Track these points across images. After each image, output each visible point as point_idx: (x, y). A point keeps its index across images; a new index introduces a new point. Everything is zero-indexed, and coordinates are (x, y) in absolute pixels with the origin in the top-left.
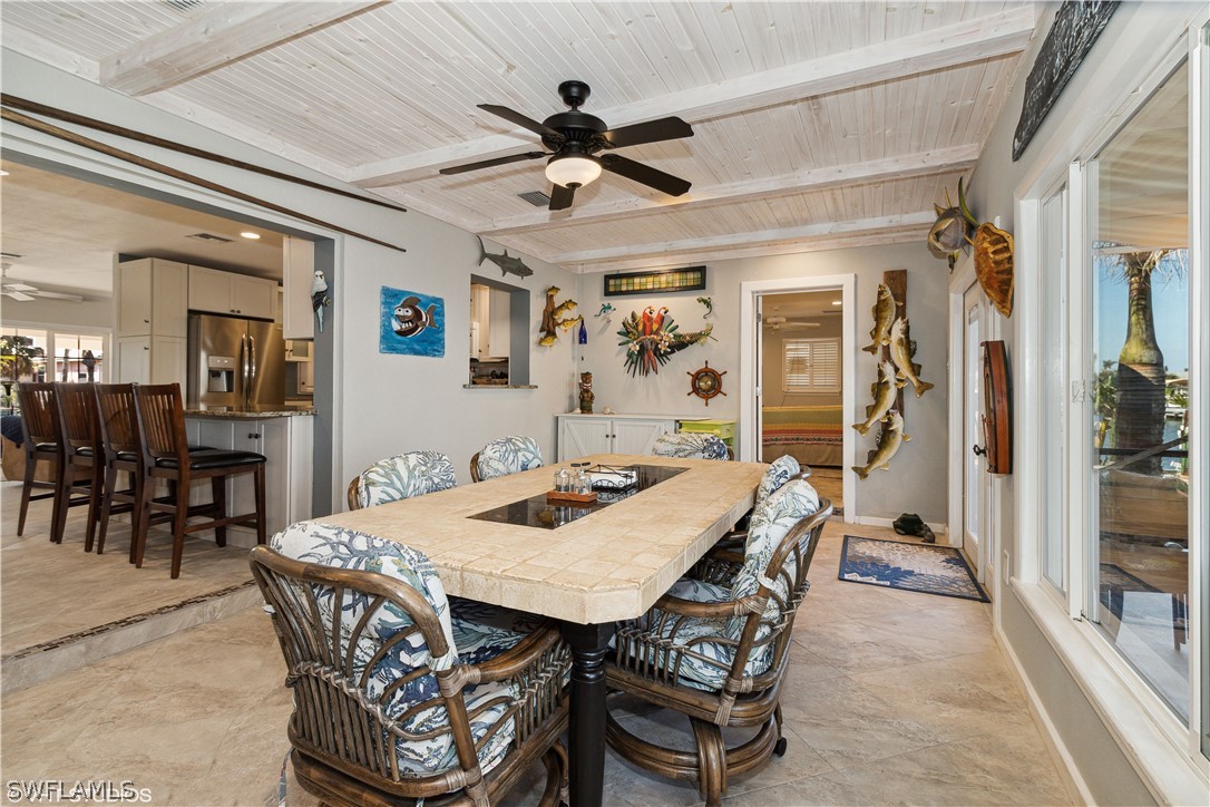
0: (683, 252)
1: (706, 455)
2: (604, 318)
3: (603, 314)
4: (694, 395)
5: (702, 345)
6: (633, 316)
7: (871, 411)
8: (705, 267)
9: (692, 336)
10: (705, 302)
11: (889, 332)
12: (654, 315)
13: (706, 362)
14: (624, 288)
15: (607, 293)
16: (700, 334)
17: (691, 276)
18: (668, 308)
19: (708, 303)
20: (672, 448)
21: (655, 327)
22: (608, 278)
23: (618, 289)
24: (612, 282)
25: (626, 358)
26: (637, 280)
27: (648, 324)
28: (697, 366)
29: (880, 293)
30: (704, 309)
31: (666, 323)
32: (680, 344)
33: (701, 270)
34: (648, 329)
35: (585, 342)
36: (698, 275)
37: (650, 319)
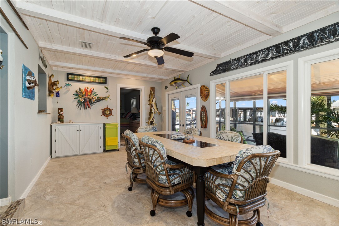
0: (96, 71)
1: (153, 131)
2: (67, 88)
3: (66, 87)
4: (103, 116)
5: (106, 101)
6: (80, 89)
7: (149, 119)
8: (106, 78)
9: (103, 98)
10: (106, 88)
11: (152, 101)
12: (89, 90)
13: (107, 106)
14: (76, 79)
15: (68, 79)
16: (106, 97)
17: (102, 79)
18: (94, 88)
19: (107, 88)
20: (144, 130)
21: (89, 94)
22: (68, 74)
23: (73, 79)
24: (70, 76)
25: (77, 103)
26: (81, 77)
27: (87, 92)
28: (104, 107)
29: (150, 92)
30: (106, 90)
31: (93, 93)
32: (99, 100)
33: (105, 78)
34: (87, 95)
35: (59, 97)
36: (104, 80)
37: (87, 91)
